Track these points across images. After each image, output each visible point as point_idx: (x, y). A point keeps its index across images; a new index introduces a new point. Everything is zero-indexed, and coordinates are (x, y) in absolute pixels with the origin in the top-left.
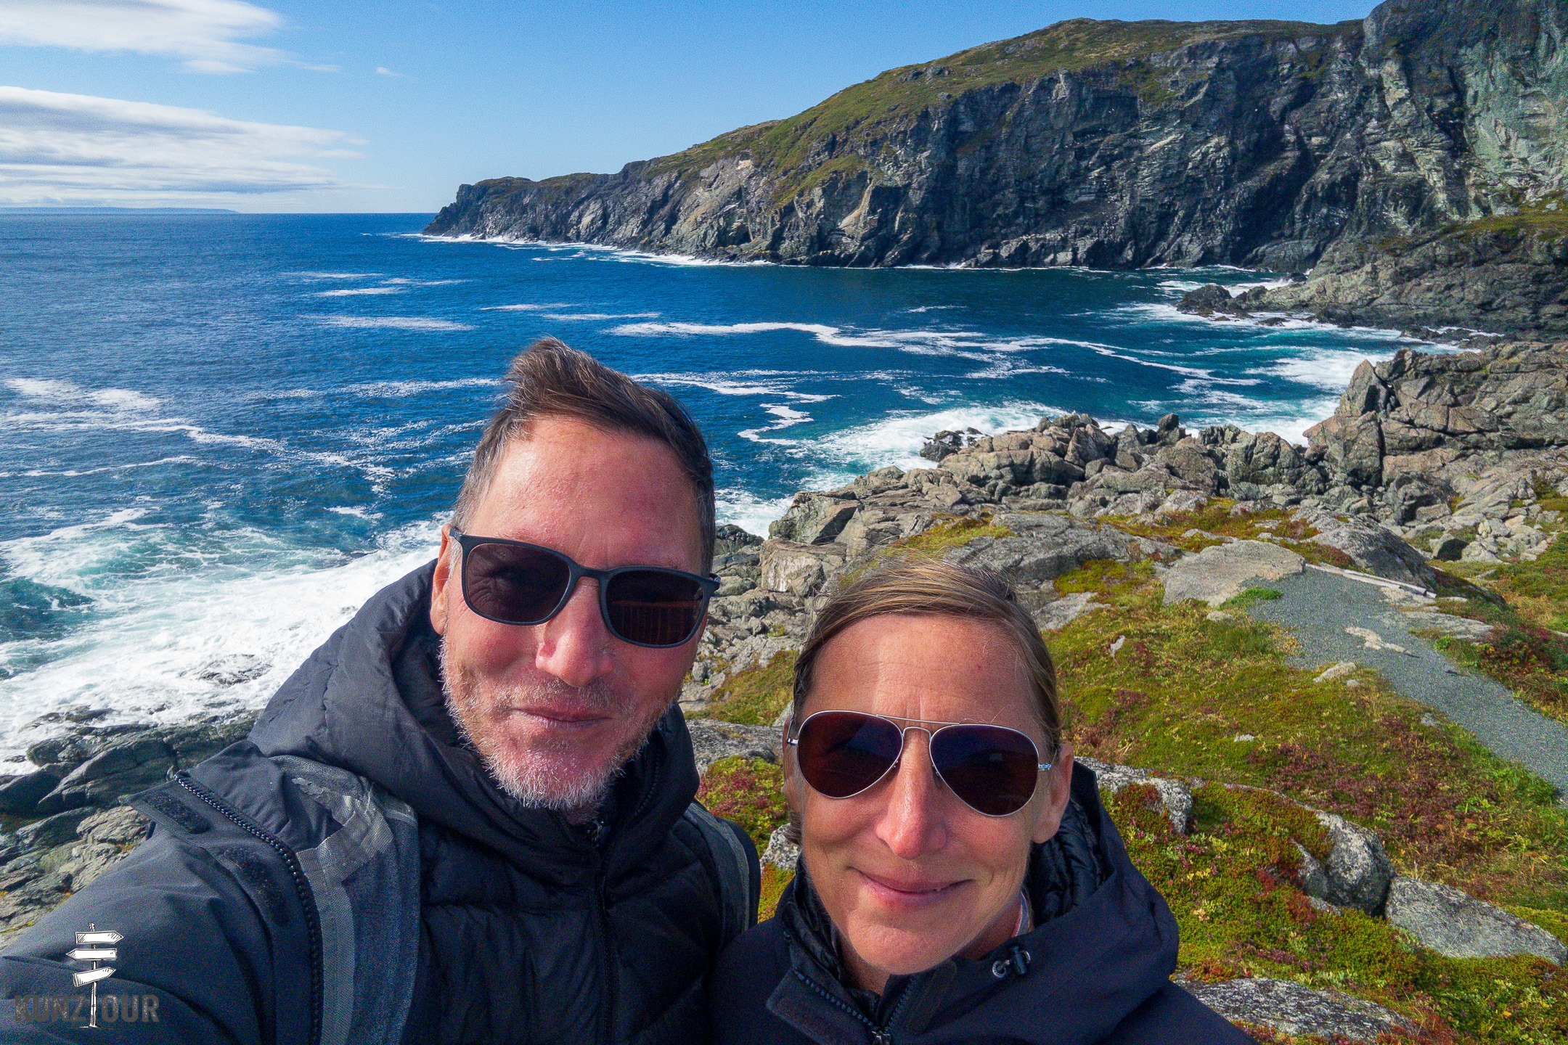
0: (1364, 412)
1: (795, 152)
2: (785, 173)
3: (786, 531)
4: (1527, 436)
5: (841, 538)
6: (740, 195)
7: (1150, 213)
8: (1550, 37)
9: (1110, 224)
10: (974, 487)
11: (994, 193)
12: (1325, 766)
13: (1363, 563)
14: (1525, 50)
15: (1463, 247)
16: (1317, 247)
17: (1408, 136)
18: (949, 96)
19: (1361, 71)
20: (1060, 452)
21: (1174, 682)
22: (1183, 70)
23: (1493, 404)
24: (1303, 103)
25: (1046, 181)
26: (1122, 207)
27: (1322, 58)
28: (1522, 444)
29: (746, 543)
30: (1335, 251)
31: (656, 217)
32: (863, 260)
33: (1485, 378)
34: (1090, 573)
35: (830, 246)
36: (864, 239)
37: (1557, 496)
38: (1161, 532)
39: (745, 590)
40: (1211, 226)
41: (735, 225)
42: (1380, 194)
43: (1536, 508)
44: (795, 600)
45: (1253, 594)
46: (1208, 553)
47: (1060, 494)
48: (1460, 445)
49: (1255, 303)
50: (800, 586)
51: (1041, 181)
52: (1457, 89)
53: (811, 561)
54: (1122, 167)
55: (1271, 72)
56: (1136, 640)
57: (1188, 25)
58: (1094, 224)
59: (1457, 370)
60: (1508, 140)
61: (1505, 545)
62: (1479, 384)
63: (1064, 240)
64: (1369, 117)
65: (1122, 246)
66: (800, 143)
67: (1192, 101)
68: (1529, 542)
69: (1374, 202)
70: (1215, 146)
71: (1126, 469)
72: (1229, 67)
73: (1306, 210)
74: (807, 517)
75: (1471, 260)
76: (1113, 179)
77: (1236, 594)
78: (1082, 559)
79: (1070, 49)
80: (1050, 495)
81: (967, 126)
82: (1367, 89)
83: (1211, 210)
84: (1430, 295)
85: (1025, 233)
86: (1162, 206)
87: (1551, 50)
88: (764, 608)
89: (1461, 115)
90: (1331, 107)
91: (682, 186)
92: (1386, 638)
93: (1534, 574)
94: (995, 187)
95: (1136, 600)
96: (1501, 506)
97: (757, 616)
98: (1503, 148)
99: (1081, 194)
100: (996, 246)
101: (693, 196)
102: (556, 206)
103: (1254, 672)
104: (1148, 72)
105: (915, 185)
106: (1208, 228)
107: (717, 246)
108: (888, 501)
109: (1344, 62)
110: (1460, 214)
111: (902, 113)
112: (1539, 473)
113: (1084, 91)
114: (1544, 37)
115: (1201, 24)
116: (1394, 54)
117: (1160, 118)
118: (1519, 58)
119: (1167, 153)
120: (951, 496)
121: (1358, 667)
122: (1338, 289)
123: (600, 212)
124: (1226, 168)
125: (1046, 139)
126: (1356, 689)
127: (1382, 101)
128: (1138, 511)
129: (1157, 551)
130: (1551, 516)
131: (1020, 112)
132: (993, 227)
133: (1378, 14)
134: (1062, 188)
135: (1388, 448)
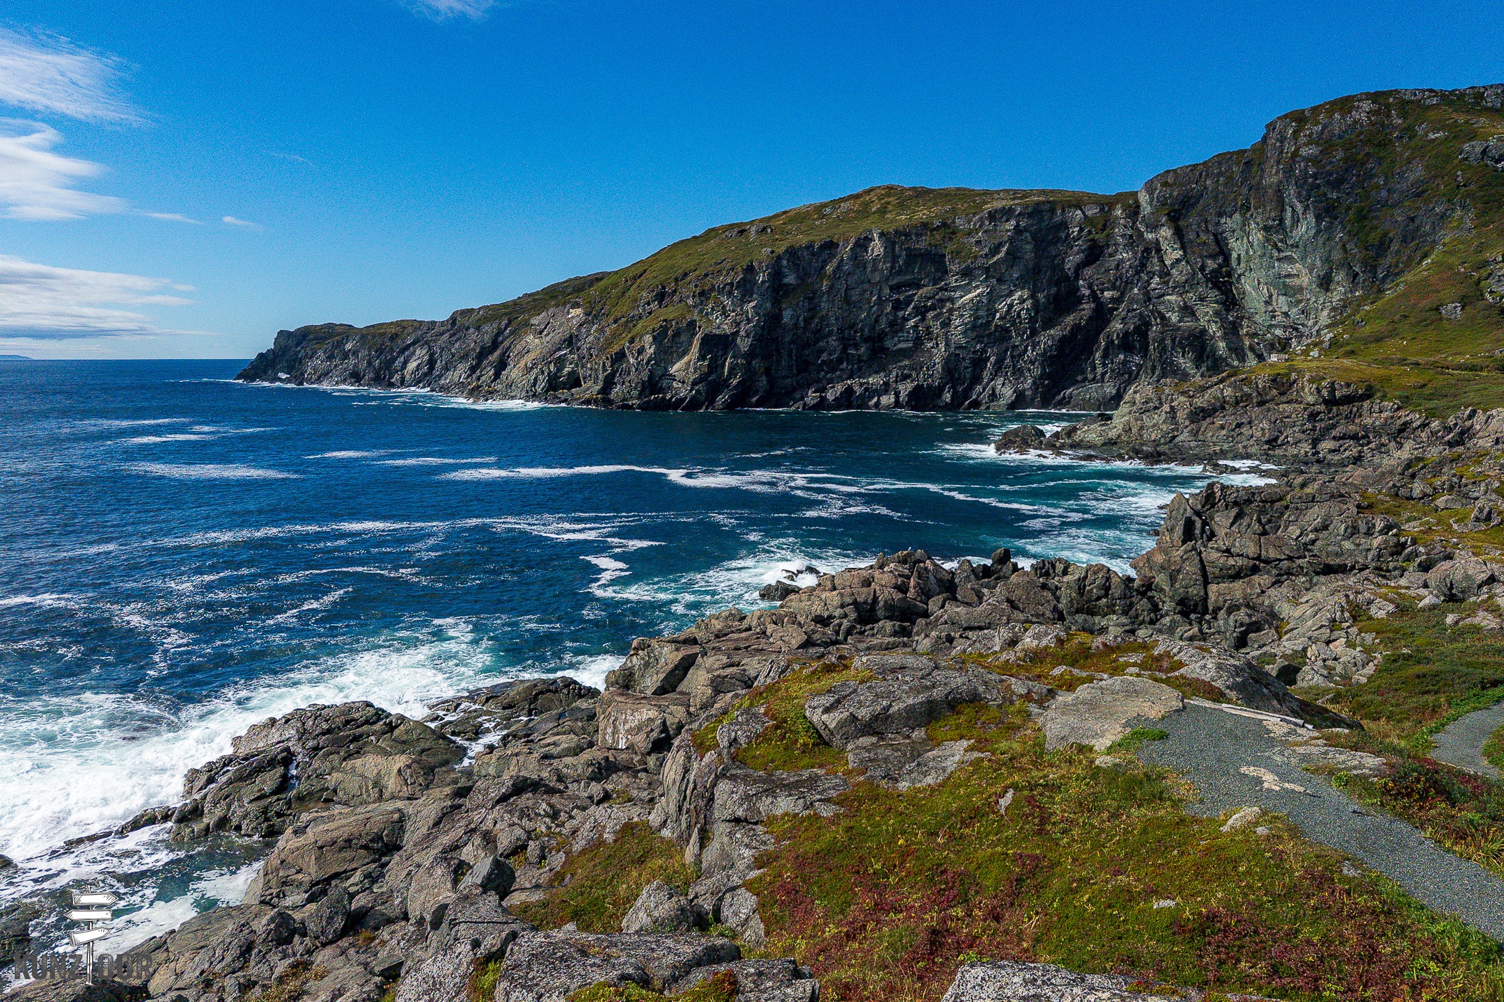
0: (1184, 542)
1: (626, 301)
2: (615, 322)
3: (624, 682)
4: (1330, 561)
5: (682, 687)
6: (570, 341)
7: (964, 359)
8: (1293, 210)
9: (928, 369)
10: (819, 628)
11: (818, 340)
12: (1256, 932)
13: (1233, 695)
14: (1274, 220)
15: (1246, 389)
16: (1119, 390)
17: (1187, 292)
18: (772, 252)
19: (1141, 234)
20: (902, 589)
21: (1074, 840)
22: (985, 232)
23: (1298, 532)
24: (1094, 262)
25: (866, 330)
26: (939, 354)
27: (1106, 223)
28: (1328, 570)
29: (581, 696)
30: (1135, 392)
31: (485, 362)
32: (694, 404)
33: (1287, 507)
34: (963, 718)
35: (661, 390)
36: (695, 383)
37: (1370, 618)
38: (1027, 670)
39: (582, 750)
40: (1021, 371)
41: (566, 371)
42: (1168, 342)
43: (1354, 630)
44: (637, 758)
45: (1138, 735)
46: (1083, 691)
47: (905, 632)
48: (1274, 572)
49: (1068, 441)
50: (642, 742)
51: (862, 330)
52: (1223, 251)
53: (652, 714)
54: (936, 317)
55: (1063, 235)
56: (1026, 793)
57: (986, 193)
58: (915, 369)
59: (1262, 501)
60: (1271, 296)
61: (1334, 669)
62: (1282, 514)
63: (886, 384)
64: (1151, 275)
65: (940, 389)
66: (631, 293)
67: (995, 259)
68: (1355, 665)
69: (1164, 350)
70: (1018, 300)
71: (968, 604)
72: (1026, 229)
73: (1105, 356)
74: (647, 665)
75: (1255, 400)
76: (928, 328)
77: (1120, 736)
78: (953, 704)
79: (883, 211)
80: (895, 634)
81: (790, 279)
82: (1147, 250)
83: (1020, 355)
84: (1224, 432)
85: (849, 378)
86: (974, 352)
87: (1296, 221)
88: (604, 770)
89: (1229, 275)
90: (1118, 265)
91: (512, 333)
92: (1283, 777)
93: (1370, 697)
94: (819, 334)
95: (1016, 746)
96: (1323, 630)
97: (598, 780)
98: (1268, 303)
99: (900, 342)
100: (823, 390)
101: (523, 343)
102: (380, 351)
103: (1157, 823)
104: (953, 233)
105: (742, 333)
106: (1018, 373)
107: (547, 391)
108: (731, 645)
109: (1125, 227)
110: (1239, 360)
111: (728, 266)
112: (1351, 597)
113: (897, 249)
114: (1289, 210)
115: (998, 192)
116: (1166, 221)
117: (967, 273)
118: (1271, 227)
119: (976, 306)
120: (797, 638)
121: (1264, 813)
122: (1142, 428)
123: (426, 358)
124: (1031, 318)
125: (865, 291)
126: (1268, 838)
127: (1162, 261)
128: (997, 648)
129: (1030, 691)
130: (1369, 638)
131: (839, 267)
132: (818, 373)
133: (1150, 187)
134: (882, 336)
135: (1210, 576)
